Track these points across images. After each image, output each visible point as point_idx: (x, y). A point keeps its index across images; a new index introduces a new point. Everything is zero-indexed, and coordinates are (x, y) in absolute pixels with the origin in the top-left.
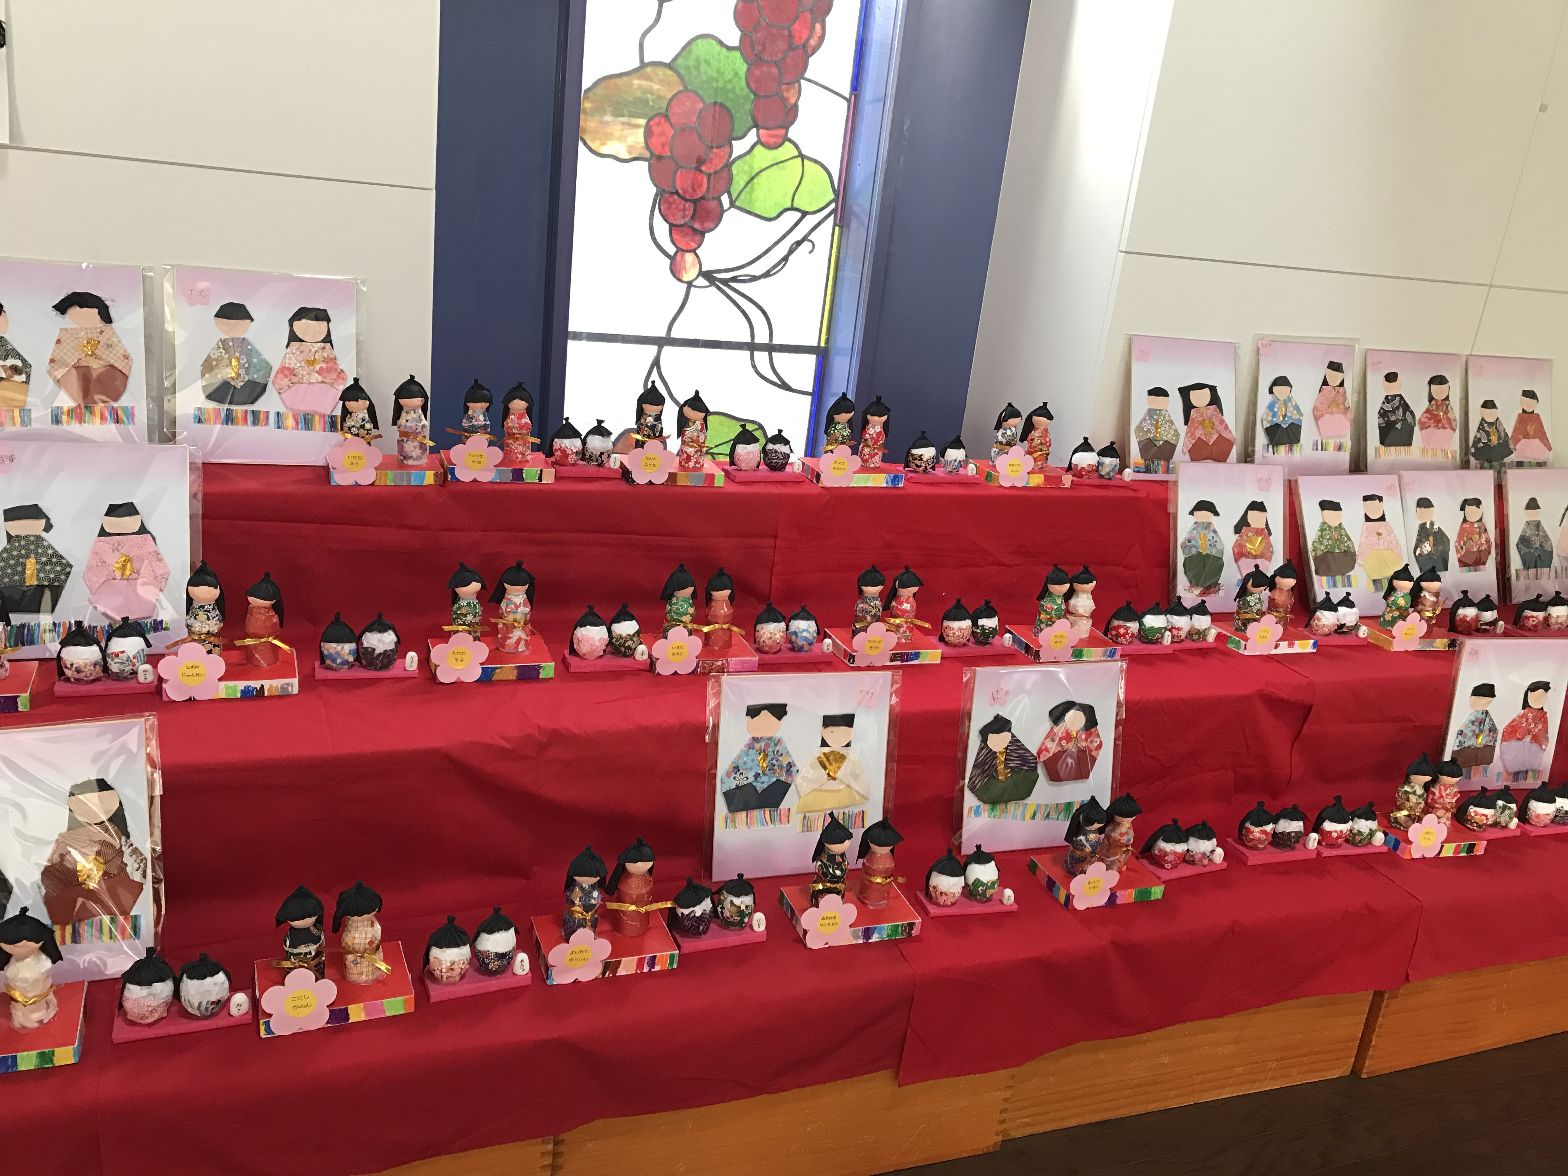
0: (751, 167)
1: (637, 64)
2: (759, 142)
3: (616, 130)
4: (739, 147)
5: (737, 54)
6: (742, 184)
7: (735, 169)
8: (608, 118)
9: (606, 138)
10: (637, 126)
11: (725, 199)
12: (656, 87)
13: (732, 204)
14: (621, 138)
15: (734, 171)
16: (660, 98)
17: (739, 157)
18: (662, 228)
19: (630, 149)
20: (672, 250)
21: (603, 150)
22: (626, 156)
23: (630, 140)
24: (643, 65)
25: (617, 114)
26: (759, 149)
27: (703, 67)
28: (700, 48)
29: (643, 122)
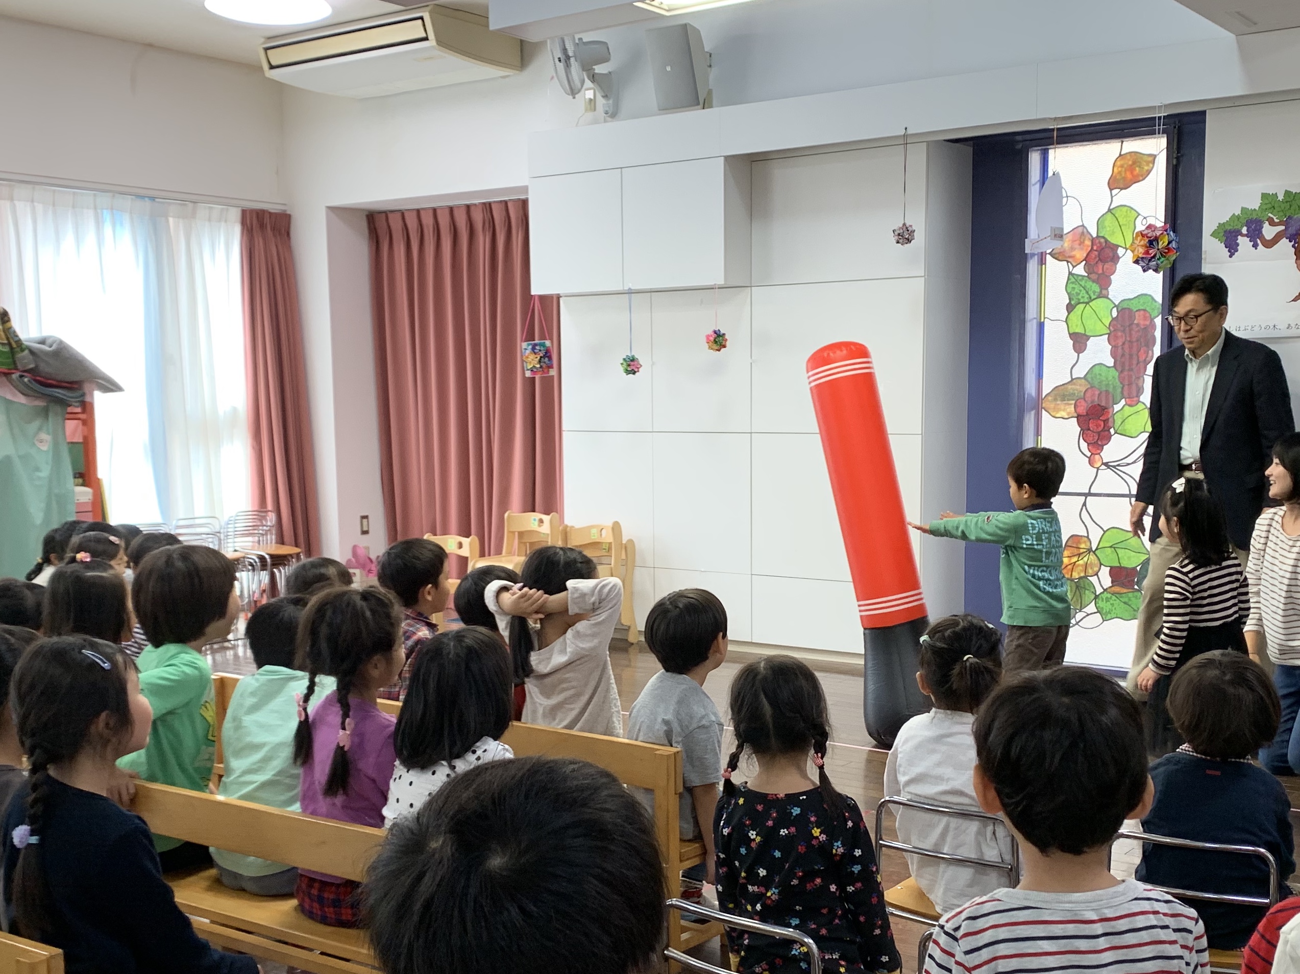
0: (1123, 415)
1: (1070, 379)
2: (1126, 404)
3: (1062, 407)
4: (1117, 408)
5: (1114, 369)
6: (1120, 423)
7: (1115, 417)
8: (1059, 402)
9: (1058, 410)
10: (1071, 404)
11: (1112, 431)
12: (1078, 387)
13: (1116, 433)
14: (1064, 410)
15: (1115, 418)
16: (1081, 391)
17: (1117, 412)
18: (1084, 445)
19: (1068, 414)
20: (1089, 454)
21: (1058, 415)
22: (1067, 417)
23: (1068, 410)
24: (1072, 379)
25: (1063, 400)
26: (1127, 408)
27: (1098, 377)
28: (1097, 369)
29: (1073, 402)
